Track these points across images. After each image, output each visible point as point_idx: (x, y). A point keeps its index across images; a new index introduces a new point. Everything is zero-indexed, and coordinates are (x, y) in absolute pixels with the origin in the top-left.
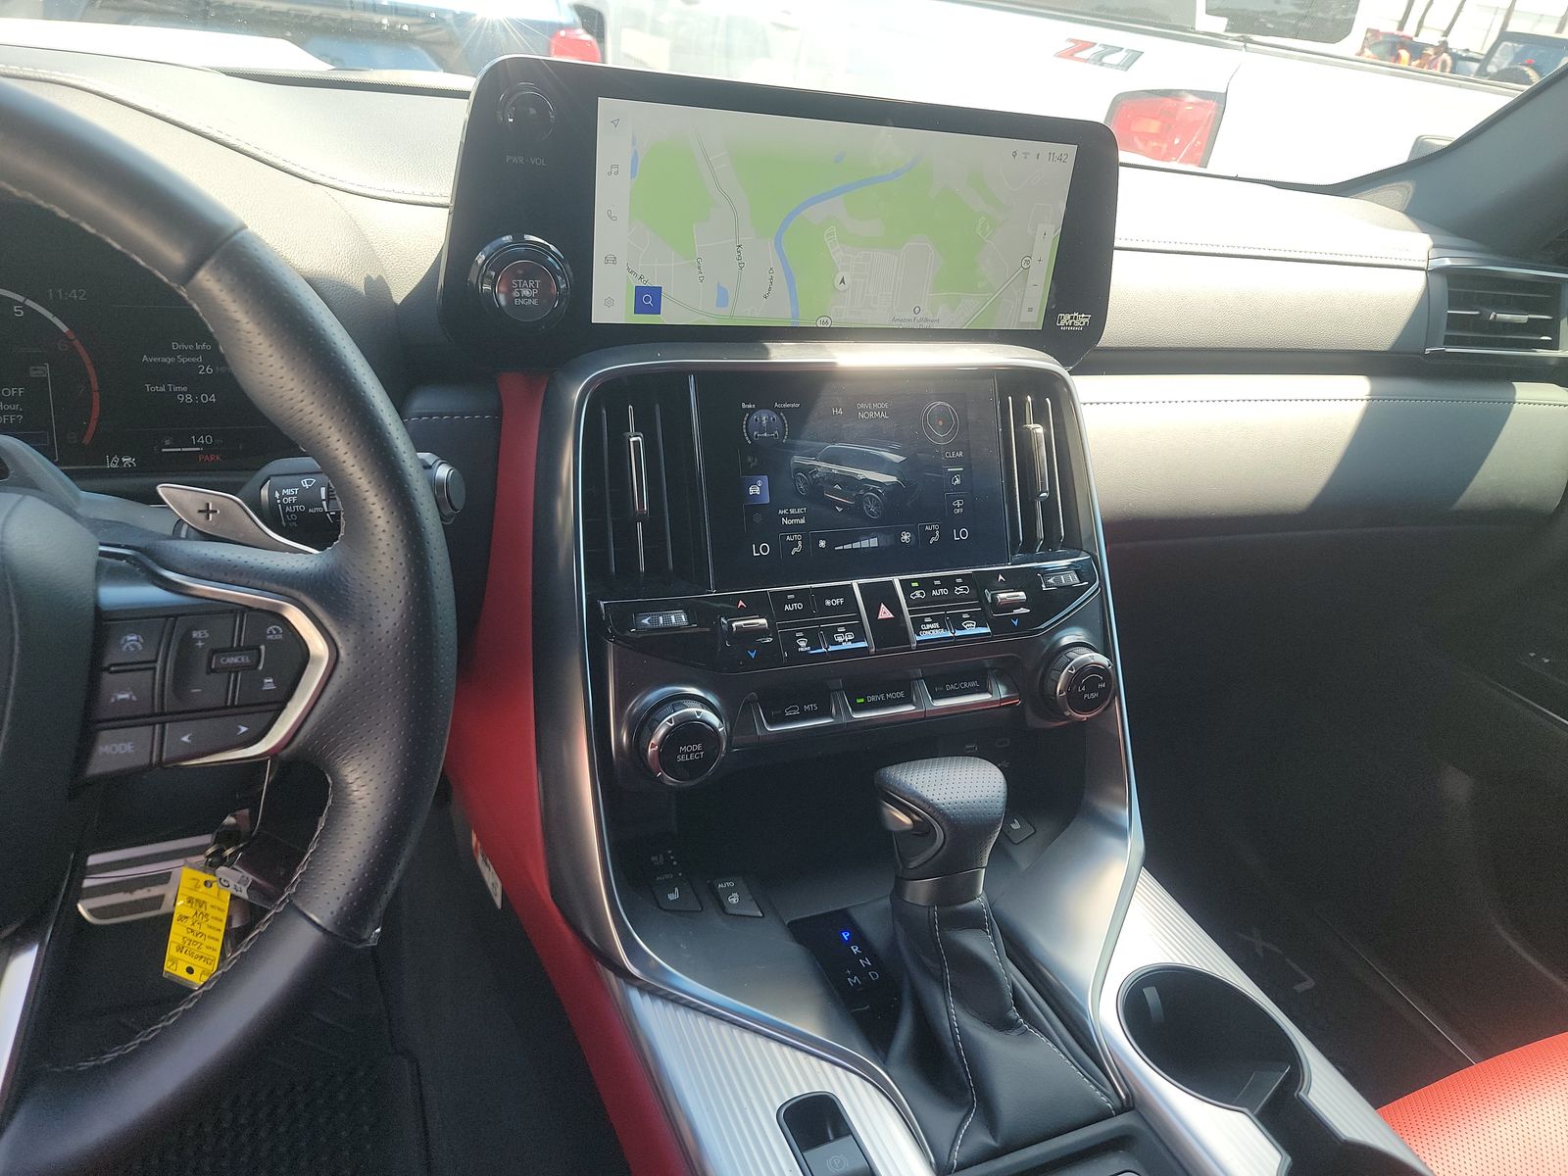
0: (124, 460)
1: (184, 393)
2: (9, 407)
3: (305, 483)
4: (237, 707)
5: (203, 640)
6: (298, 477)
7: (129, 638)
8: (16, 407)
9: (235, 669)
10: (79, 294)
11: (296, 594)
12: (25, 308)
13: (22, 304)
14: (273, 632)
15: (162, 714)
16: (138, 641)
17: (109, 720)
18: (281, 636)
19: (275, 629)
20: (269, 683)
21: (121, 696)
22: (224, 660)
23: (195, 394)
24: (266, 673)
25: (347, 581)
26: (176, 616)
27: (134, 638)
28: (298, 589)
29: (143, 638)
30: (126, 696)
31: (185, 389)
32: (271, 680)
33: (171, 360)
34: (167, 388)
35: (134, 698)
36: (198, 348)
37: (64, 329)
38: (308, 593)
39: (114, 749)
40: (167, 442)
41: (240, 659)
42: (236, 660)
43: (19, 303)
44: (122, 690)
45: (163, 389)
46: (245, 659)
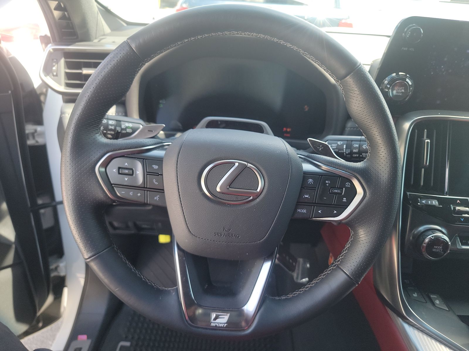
3: (339, 143)
4: (335, 205)
5: (328, 184)
6: (337, 141)
7: (310, 180)
9: (336, 193)
11: (356, 174)
14: (348, 185)
15: (315, 203)
16: (312, 181)
17: (302, 202)
18: (349, 186)
19: (348, 184)
20: (345, 200)
21: (306, 196)
22: (334, 191)
24: (344, 196)
25: (371, 172)
26: (322, 176)
27: (311, 180)
28: (357, 173)
29: (313, 181)
30: (307, 196)
32: (345, 199)
35: (309, 197)
38: (359, 174)
39: (301, 211)
41: (338, 191)
42: (337, 191)
44: (306, 195)
46: (339, 191)
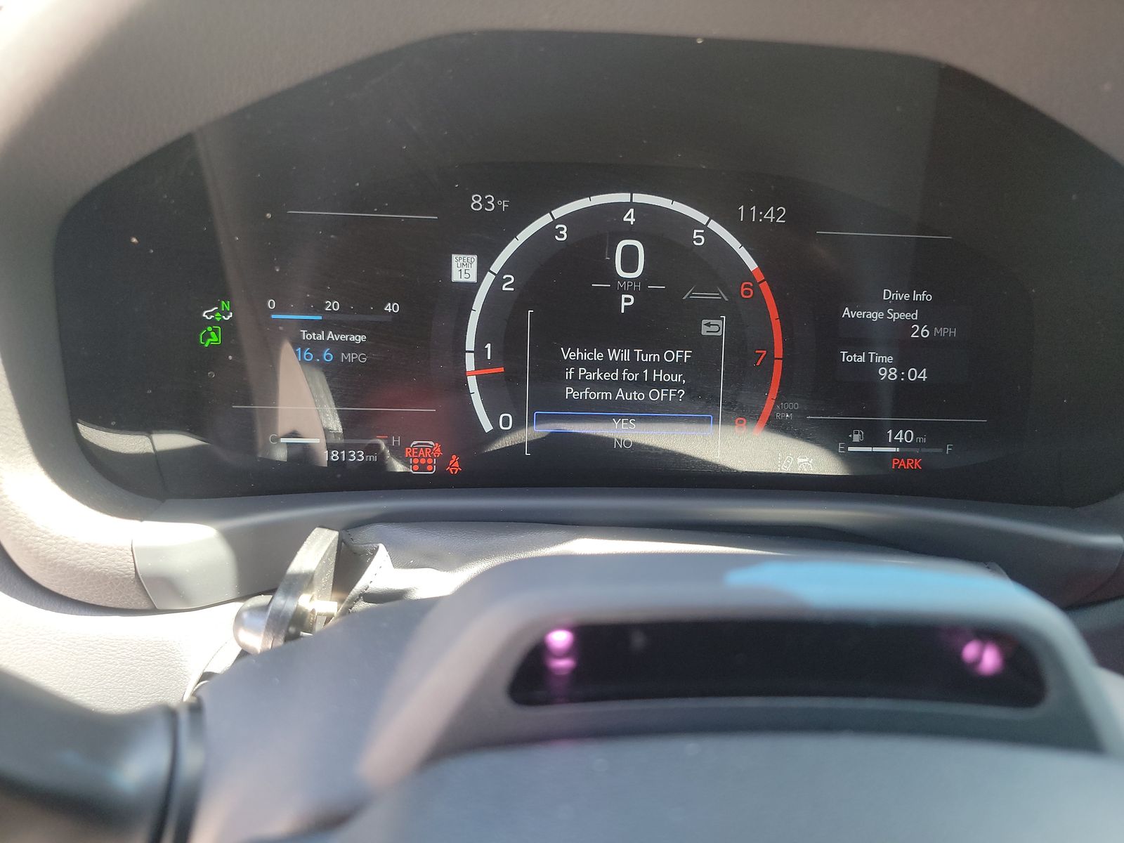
0: (800, 460)
1: (888, 366)
2: (671, 377)
8: (678, 378)
10: (777, 214)
12: (709, 234)
13: (705, 227)
23: (902, 366)
31: (889, 359)
33: (878, 315)
34: (868, 357)
36: (915, 297)
37: (752, 265)
40: (856, 438)
43: (699, 225)
45: (862, 359)
